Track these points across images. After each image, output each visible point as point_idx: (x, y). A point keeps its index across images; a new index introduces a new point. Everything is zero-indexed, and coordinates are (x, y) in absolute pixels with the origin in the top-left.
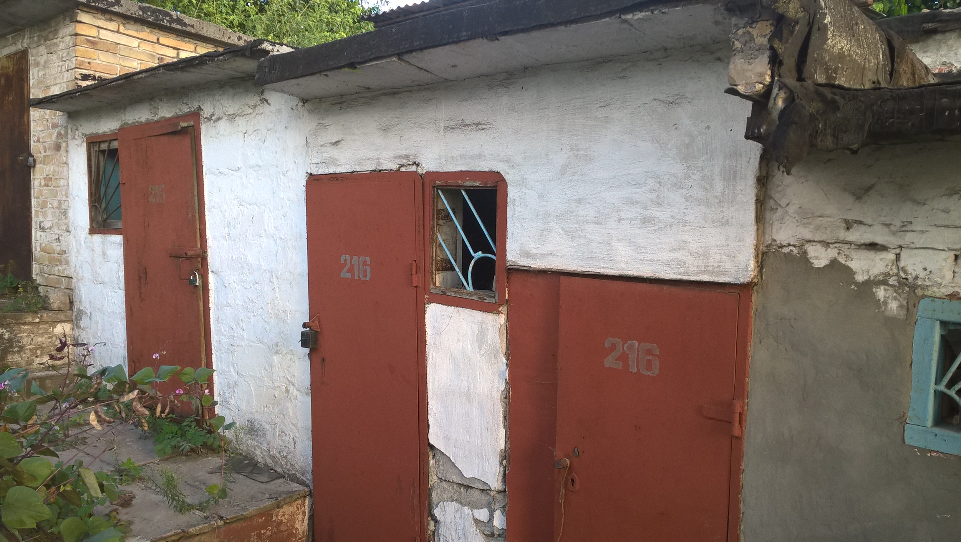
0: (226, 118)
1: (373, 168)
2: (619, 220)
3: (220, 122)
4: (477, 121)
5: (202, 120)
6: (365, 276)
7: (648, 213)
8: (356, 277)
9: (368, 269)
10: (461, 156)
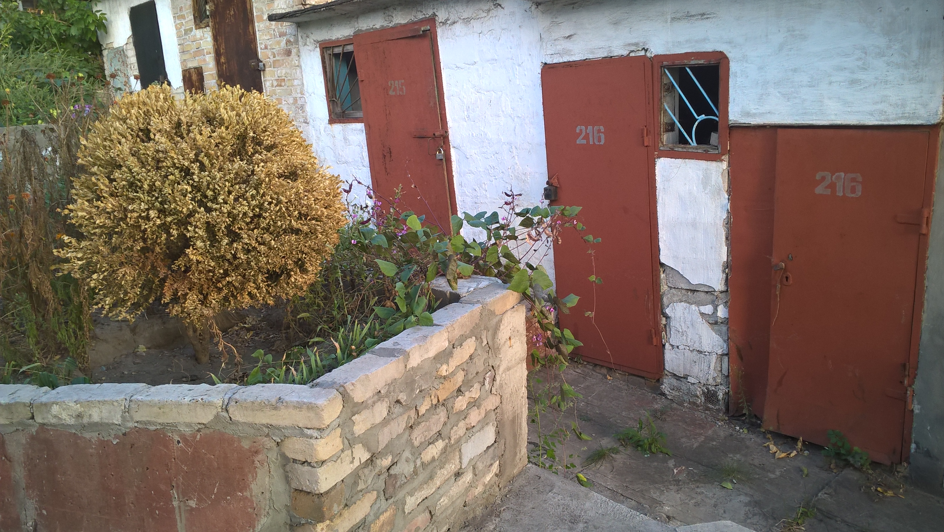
0: (461, 21)
1: (605, 55)
2: (830, 83)
3: (455, 25)
4: (702, 12)
5: (437, 24)
6: (599, 141)
7: (855, 76)
8: (591, 143)
9: (603, 136)
10: (687, 41)
